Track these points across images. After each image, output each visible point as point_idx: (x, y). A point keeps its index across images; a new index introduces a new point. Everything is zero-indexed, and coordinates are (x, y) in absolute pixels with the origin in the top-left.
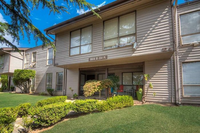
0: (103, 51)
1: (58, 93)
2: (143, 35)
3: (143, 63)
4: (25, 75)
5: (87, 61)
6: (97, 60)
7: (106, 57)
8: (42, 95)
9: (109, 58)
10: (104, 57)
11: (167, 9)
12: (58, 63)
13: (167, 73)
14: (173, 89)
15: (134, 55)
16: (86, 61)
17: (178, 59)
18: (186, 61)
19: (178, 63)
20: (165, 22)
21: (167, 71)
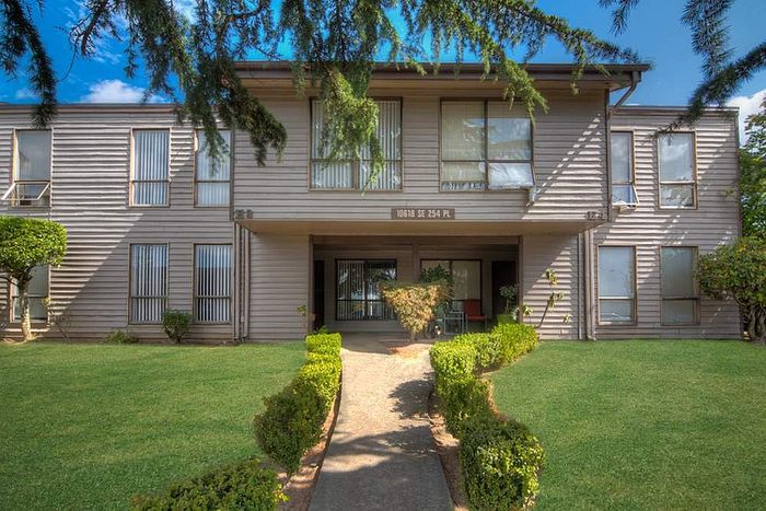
0: (440, 193)
1: (205, 331)
2: (548, 171)
3: (519, 238)
4: (31, 248)
5: (387, 217)
6: (422, 218)
7: (452, 212)
8: (125, 342)
9: (459, 217)
10: (445, 212)
11: (597, 120)
12: (253, 209)
13: (569, 270)
14: (581, 309)
15: (526, 218)
16: (381, 216)
17: (592, 236)
18: (606, 243)
19: (592, 246)
20: (593, 151)
21: (568, 264)
